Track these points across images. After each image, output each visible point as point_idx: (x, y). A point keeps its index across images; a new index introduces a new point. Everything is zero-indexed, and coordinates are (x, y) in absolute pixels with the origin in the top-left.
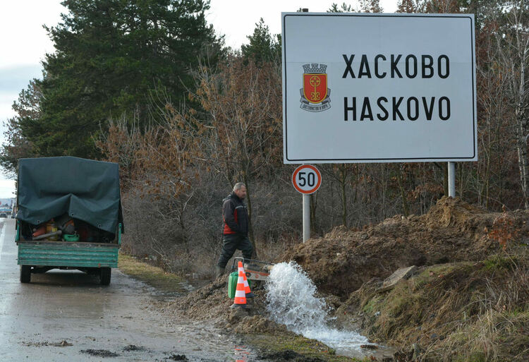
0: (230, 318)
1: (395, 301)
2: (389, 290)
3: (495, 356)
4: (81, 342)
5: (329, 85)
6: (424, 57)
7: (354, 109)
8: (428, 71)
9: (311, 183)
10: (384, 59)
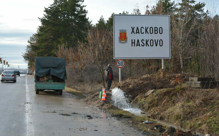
0: (101, 105)
1: (149, 100)
2: (147, 96)
3: (182, 116)
4: (59, 111)
5: (127, 36)
6: (155, 28)
7: (134, 43)
8: (156, 32)
9: (122, 65)
10: (143, 28)
